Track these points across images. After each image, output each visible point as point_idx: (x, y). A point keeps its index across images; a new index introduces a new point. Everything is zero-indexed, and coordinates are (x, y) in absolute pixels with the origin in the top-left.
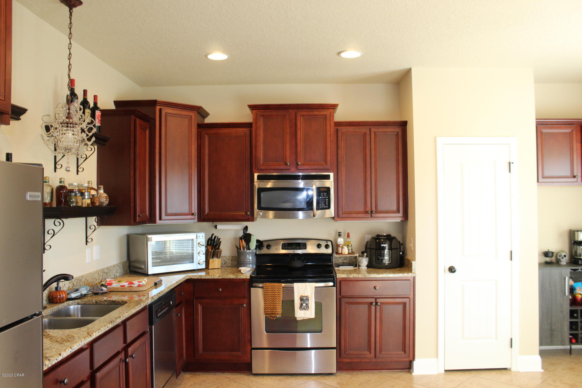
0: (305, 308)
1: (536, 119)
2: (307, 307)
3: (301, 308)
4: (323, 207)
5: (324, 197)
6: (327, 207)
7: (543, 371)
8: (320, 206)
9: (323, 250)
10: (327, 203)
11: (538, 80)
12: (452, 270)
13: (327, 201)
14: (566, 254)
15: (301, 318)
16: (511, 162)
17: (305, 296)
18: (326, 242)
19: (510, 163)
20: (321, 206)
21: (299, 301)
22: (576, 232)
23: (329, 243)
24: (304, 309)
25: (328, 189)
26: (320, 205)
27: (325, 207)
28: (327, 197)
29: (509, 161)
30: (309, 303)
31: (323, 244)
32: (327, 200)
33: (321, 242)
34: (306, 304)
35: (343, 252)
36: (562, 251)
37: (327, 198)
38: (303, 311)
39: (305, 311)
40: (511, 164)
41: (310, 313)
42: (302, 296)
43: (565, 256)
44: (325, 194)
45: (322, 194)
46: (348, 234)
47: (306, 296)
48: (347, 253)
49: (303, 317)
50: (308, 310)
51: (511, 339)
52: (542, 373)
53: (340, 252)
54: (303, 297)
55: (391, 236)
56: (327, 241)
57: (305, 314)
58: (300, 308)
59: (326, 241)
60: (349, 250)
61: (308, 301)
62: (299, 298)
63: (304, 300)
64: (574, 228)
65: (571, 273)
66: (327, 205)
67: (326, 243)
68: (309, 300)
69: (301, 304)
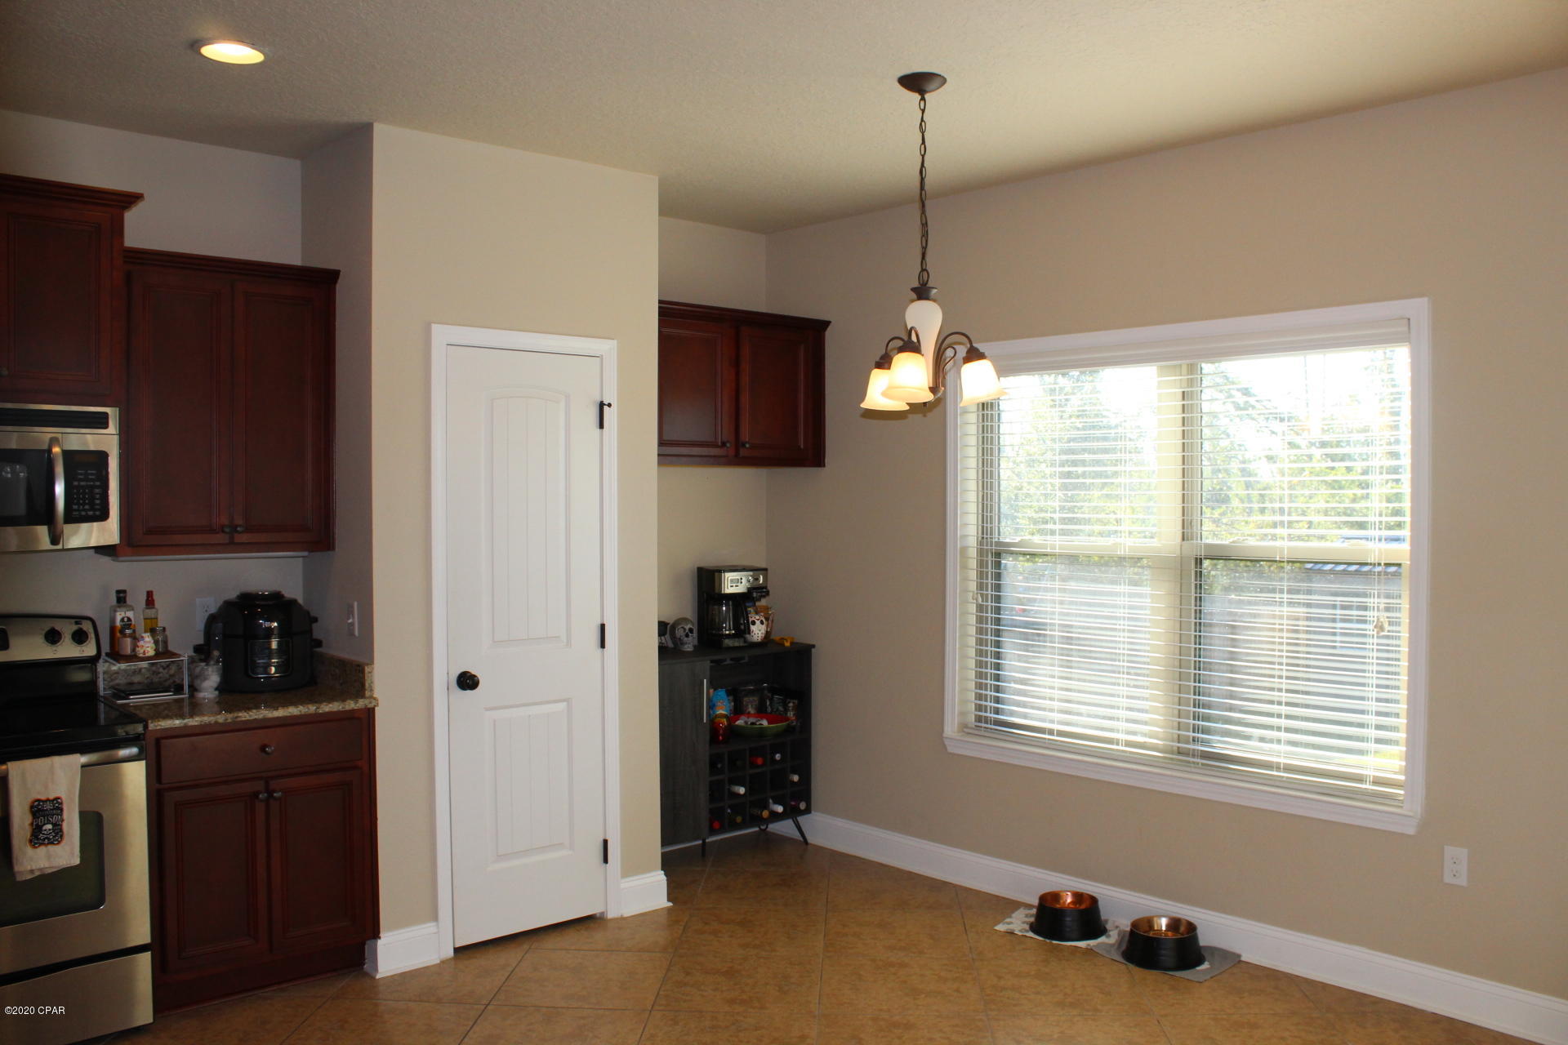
0: (49, 839)
1: (660, 302)
2: (57, 836)
3: (38, 839)
4: (83, 513)
5: (89, 483)
6: (98, 513)
7: (671, 904)
8: (75, 510)
9: (68, 650)
10: (98, 502)
11: (668, 208)
12: (467, 681)
13: (98, 496)
14: (693, 625)
15: (32, 871)
16: (606, 402)
17: (48, 800)
18: (77, 623)
19: (602, 405)
20: (78, 510)
21: (28, 819)
22: (716, 574)
23: (87, 626)
24: (46, 841)
25: (103, 456)
26: (75, 507)
27: (91, 513)
28: (98, 483)
29: (599, 400)
30: (63, 821)
31: (67, 629)
32: (97, 491)
33: (58, 625)
34: (55, 825)
35: (140, 652)
36: (685, 620)
37: (98, 487)
38: (42, 850)
39: (50, 847)
40: (605, 407)
41: (66, 854)
42: (39, 800)
43: (691, 630)
44: (92, 474)
45: (81, 474)
46: (150, 594)
47: (51, 797)
48: (151, 653)
49: (40, 870)
50: (63, 844)
51: (605, 842)
52: (669, 909)
53: (128, 651)
54: (43, 801)
55: (283, 596)
56: (79, 619)
57: (49, 857)
58: (31, 841)
59: (73, 621)
60: (156, 642)
61: (61, 815)
62: (27, 808)
63: (46, 812)
64: (709, 562)
65: (711, 668)
66: (97, 507)
67: (75, 628)
68: (62, 810)
69: (37, 825)
